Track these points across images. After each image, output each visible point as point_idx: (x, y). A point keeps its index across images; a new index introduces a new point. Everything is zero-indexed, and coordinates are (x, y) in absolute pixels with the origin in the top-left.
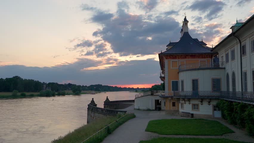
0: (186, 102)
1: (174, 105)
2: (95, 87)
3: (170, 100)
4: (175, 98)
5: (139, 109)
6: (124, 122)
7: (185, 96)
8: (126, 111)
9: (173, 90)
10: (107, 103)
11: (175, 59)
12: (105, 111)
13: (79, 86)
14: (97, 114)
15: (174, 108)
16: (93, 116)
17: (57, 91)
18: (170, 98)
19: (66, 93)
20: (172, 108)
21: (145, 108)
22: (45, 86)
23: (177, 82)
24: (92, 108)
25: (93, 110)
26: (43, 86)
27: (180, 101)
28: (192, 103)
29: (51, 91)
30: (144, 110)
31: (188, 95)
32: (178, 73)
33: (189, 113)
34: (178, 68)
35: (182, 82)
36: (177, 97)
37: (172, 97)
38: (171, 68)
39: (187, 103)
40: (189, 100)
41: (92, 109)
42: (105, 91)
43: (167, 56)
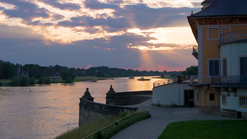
0: (230, 93)
1: (212, 97)
2: (97, 71)
3: (207, 90)
4: (213, 87)
5: (159, 105)
6: (128, 125)
7: (229, 84)
8: (137, 108)
9: (210, 74)
10: (111, 95)
11: (214, 24)
12: (105, 109)
13: (73, 70)
14: (92, 113)
15: (212, 102)
16: (87, 116)
17: (38, 77)
18: (206, 88)
19: (52, 80)
20: (209, 103)
21: (169, 103)
22: (19, 70)
23: (217, 62)
24: (85, 104)
25: (88, 106)
26: (16, 70)
27: (221, 91)
28: (239, 95)
29: (29, 78)
30: (167, 106)
31: (233, 81)
32: (219, 47)
33: (235, 111)
34: (219, 39)
35: (225, 61)
36: (216, 86)
37: (208, 86)
38: (208, 39)
39: (232, 94)
40: (235, 90)
41: (86, 106)
42: (113, 77)
43: (202, 19)
